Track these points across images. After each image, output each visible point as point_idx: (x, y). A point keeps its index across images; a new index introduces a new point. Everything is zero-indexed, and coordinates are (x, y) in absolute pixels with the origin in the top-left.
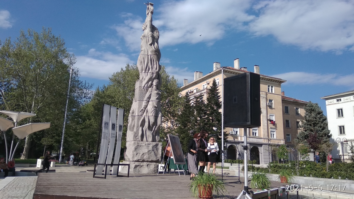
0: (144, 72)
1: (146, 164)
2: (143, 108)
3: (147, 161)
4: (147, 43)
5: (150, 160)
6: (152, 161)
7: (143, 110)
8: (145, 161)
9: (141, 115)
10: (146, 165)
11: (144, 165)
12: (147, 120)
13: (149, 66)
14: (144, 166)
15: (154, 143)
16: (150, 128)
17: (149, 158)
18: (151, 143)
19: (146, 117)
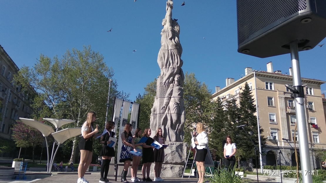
0: (164, 67)
1: (169, 166)
2: (165, 105)
3: (171, 163)
4: (167, 38)
5: (174, 162)
6: (176, 164)
7: (164, 107)
8: (169, 164)
9: (163, 113)
10: (170, 168)
11: (168, 167)
12: (169, 118)
13: (169, 61)
14: (168, 169)
15: (178, 143)
16: (173, 126)
17: (173, 160)
18: (175, 143)
19: (168, 115)
